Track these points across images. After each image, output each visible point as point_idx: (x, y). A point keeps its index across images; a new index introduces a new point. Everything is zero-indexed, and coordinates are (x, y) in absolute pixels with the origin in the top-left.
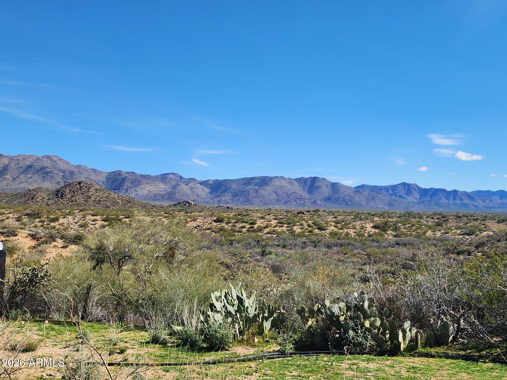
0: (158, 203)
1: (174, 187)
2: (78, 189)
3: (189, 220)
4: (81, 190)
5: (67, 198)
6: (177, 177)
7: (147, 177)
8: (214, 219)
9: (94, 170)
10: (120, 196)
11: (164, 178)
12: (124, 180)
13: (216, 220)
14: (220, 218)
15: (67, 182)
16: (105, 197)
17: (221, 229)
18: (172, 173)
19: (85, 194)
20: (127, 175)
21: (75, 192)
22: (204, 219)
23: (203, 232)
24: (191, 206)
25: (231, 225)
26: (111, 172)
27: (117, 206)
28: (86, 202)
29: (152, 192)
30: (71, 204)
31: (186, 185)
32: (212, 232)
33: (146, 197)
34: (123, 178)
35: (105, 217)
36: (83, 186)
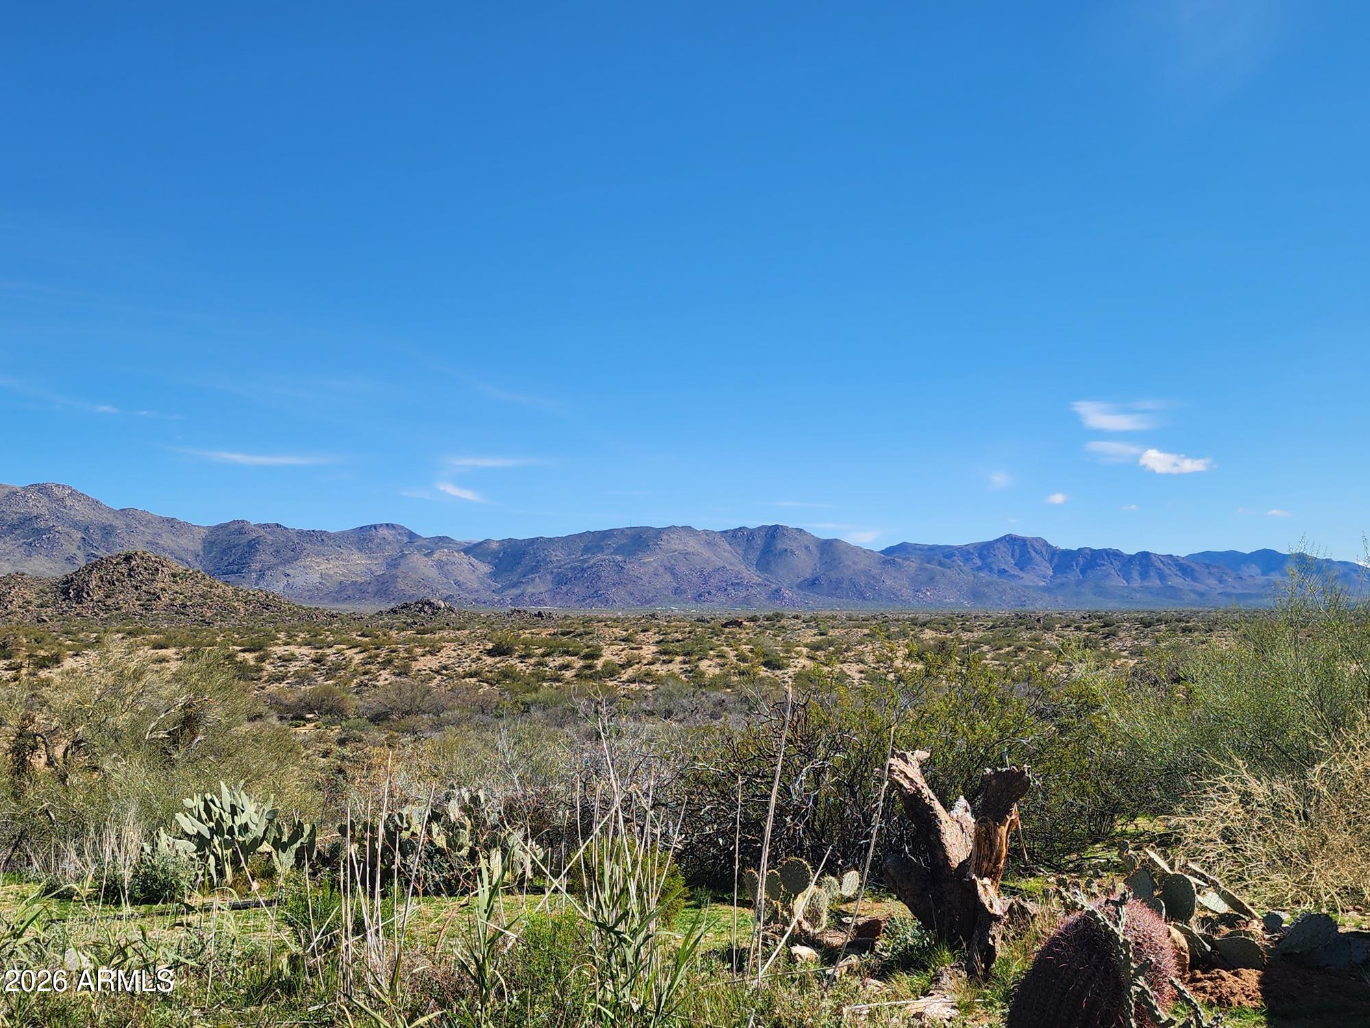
0: (347, 608)
1: (393, 564)
2: (123, 575)
3: (419, 651)
4: (131, 576)
5: (92, 600)
6: (399, 534)
7: (316, 538)
8: (487, 648)
9: (171, 522)
10: (242, 590)
11: (363, 537)
12: (253, 546)
13: (492, 649)
14: (503, 643)
15: (95, 556)
16: (200, 595)
17: (507, 674)
18: (387, 525)
19: (144, 587)
20: (262, 532)
21: (114, 585)
22: (460, 647)
23: (456, 682)
24: (437, 613)
25: (532, 661)
26: (217, 526)
27: (233, 617)
28: (146, 609)
29: (330, 576)
30: (106, 616)
31: (426, 555)
32: (480, 681)
33: (315, 592)
34: (250, 541)
35: (188, 649)
36: (138, 567)
